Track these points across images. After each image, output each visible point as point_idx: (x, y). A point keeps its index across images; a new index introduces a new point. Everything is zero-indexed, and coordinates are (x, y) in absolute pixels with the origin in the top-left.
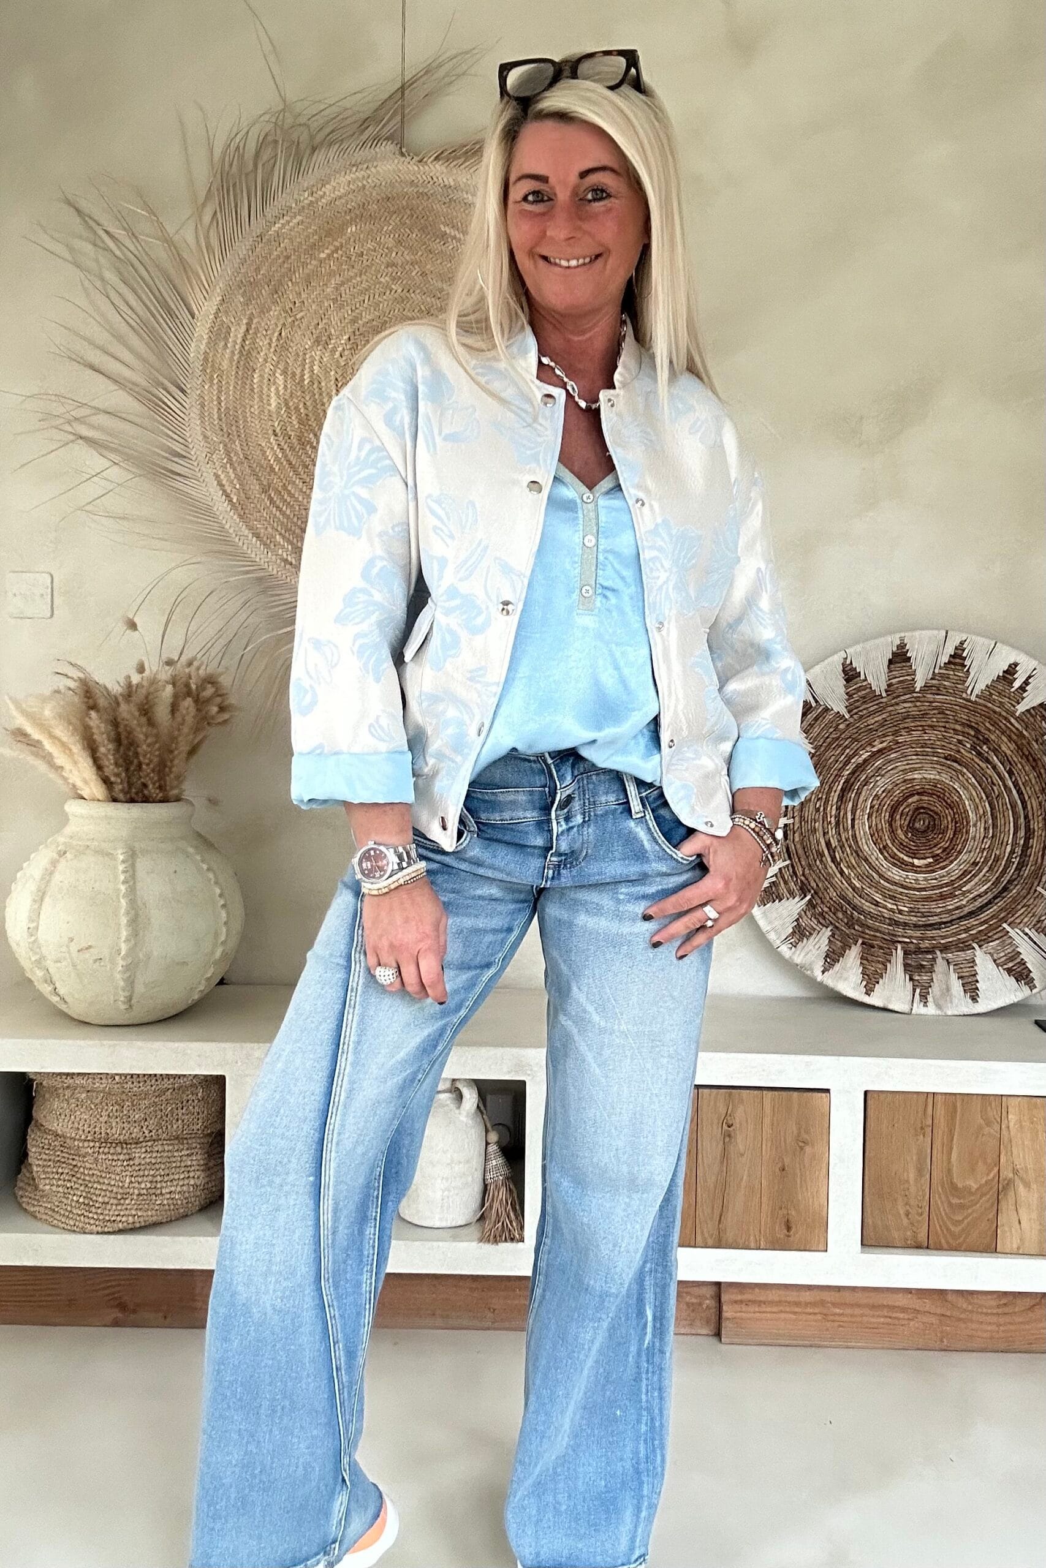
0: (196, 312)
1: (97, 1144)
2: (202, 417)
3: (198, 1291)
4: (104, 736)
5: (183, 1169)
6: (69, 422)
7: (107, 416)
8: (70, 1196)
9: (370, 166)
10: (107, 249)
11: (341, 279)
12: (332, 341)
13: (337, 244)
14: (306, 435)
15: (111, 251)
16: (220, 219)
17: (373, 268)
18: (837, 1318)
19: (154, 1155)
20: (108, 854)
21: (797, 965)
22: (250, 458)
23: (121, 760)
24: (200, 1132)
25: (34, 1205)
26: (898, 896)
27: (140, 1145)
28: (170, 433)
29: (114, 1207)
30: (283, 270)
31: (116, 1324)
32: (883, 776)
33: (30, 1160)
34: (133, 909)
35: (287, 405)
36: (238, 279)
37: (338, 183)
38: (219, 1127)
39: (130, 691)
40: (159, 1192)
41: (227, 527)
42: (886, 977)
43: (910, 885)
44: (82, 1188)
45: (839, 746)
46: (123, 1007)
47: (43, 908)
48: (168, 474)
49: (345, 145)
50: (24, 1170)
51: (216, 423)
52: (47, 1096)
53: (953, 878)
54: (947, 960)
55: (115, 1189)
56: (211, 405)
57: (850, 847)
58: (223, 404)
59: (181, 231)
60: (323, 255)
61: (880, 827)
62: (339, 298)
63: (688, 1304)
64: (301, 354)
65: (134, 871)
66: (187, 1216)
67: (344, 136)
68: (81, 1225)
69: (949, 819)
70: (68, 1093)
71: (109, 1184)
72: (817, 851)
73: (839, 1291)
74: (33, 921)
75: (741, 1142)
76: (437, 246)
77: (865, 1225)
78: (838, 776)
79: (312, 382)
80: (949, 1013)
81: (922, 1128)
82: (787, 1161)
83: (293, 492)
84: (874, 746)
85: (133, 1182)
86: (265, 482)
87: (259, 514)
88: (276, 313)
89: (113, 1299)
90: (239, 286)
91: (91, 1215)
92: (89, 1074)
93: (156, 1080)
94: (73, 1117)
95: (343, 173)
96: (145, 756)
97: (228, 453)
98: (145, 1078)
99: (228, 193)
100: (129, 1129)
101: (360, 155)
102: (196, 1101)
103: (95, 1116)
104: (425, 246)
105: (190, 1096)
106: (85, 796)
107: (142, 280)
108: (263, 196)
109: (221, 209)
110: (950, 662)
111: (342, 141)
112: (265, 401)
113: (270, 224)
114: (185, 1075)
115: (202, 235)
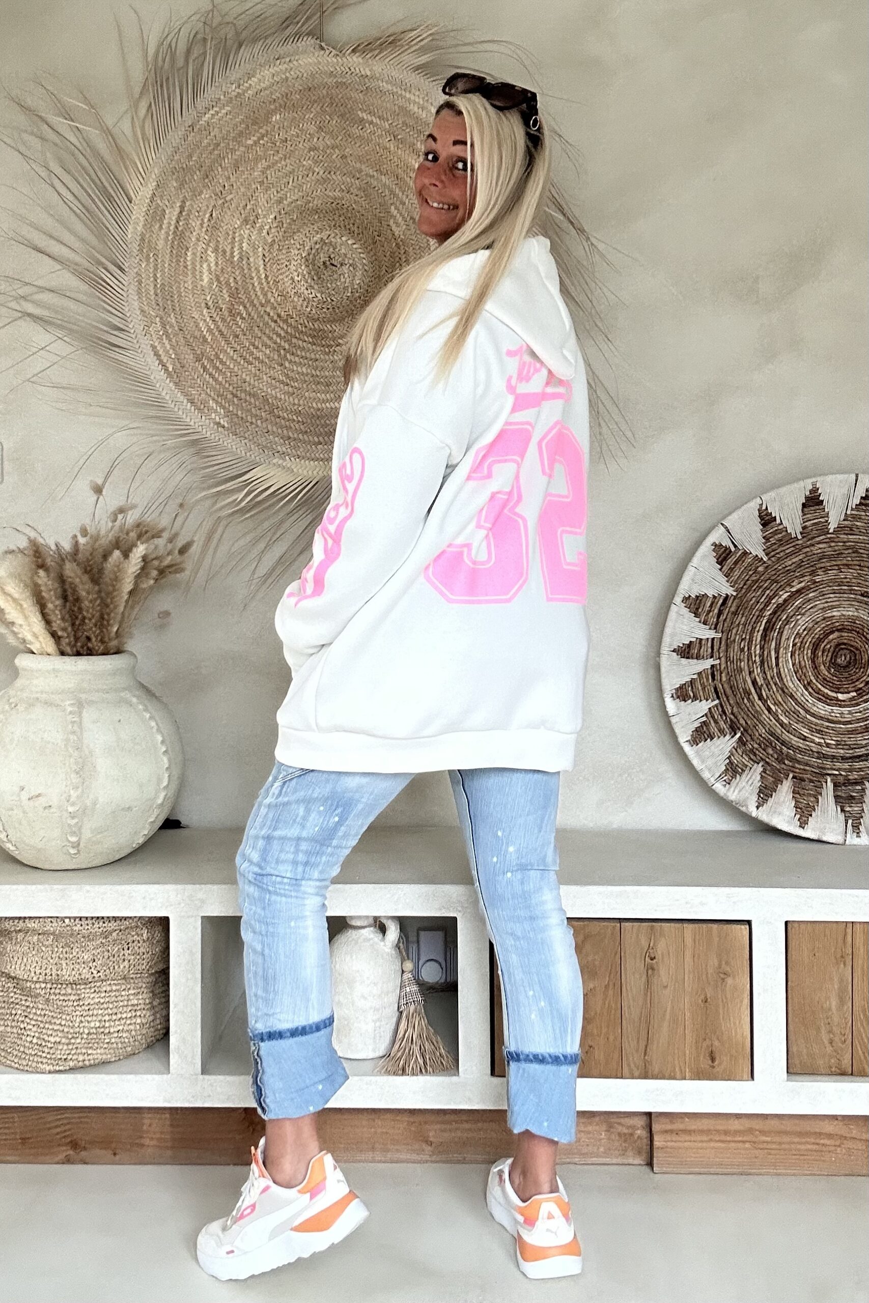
0: (134, 197)
1: (49, 986)
2: (139, 293)
3: (145, 1128)
4: (52, 593)
5: (130, 1008)
6: (16, 299)
7: (52, 294)
8: (24, 1038)
9: (293, 59)
11: (267, 164)
12: (260, 221)
13: (262, 131)
14: (236, 307)
16: (154, 112)
17: (297, 152)
18: (764, 1145)
19: (103, 995)
22: (185, 329)
23: (67, 616)
24: (145, 972)
26: (824, 729)
27: (89, 986)
28: (109, 308)
29: (65, 1046)
30: (212, 157)
31: (68, 1161)
34: (81, 757)
36: (171, 166)
37: (263, 76)
38: (161, 966)
40: (107, 1031)
41: (164, 394)
44: (35, 1029)
45: (760, 587)
46: (73, 851)
48: (110, 347)
49: (269, 41)
51: (152, 298)
56: (148, 282)
58: (158, 281)
59: (119, 123)
60: (250, 142)
62: (265, 180)
63: (620, 1135)
64: (231, 233)
65: (81, 720)
66: (134, 1054)
67: (267, 34)
68: (34, 1065)
70: (20, 936)
71: (60, 1024)
73: (767, 1119)
75: (664, 973)
76: (356, 131)
77: (790, 1053)
79: (241, 258)
81: (842, 956)
82: (709, 992)
83: (224, 360)
84: (793, 586)
85: (82, 1022)
86: (199, 352)
87: (193, 382)
88: (207, 196)
89: (64, 1137)
90: (172, 172)
91: (44, 1055)
92: (40, 918)
93: (104, 923)
94: (25, 960)
95: (267, 67)
96: (88, 611)
97: (164, 325)
98: (94, 921)
99: (162, 86)
100: (79, 970)
101: (281, 50)
102: (141, 942)
103: (47, 958)
104: (344, 131)
105: (136, 937)
106: (35, 652)
107: (83, 168)
108: (194, 88)
109: (155, 103)
110: (861, 504)
111: (266, 38)
112: (198, 277)
113: (200, 115)
114: (130, 918)
115: (138, 127)
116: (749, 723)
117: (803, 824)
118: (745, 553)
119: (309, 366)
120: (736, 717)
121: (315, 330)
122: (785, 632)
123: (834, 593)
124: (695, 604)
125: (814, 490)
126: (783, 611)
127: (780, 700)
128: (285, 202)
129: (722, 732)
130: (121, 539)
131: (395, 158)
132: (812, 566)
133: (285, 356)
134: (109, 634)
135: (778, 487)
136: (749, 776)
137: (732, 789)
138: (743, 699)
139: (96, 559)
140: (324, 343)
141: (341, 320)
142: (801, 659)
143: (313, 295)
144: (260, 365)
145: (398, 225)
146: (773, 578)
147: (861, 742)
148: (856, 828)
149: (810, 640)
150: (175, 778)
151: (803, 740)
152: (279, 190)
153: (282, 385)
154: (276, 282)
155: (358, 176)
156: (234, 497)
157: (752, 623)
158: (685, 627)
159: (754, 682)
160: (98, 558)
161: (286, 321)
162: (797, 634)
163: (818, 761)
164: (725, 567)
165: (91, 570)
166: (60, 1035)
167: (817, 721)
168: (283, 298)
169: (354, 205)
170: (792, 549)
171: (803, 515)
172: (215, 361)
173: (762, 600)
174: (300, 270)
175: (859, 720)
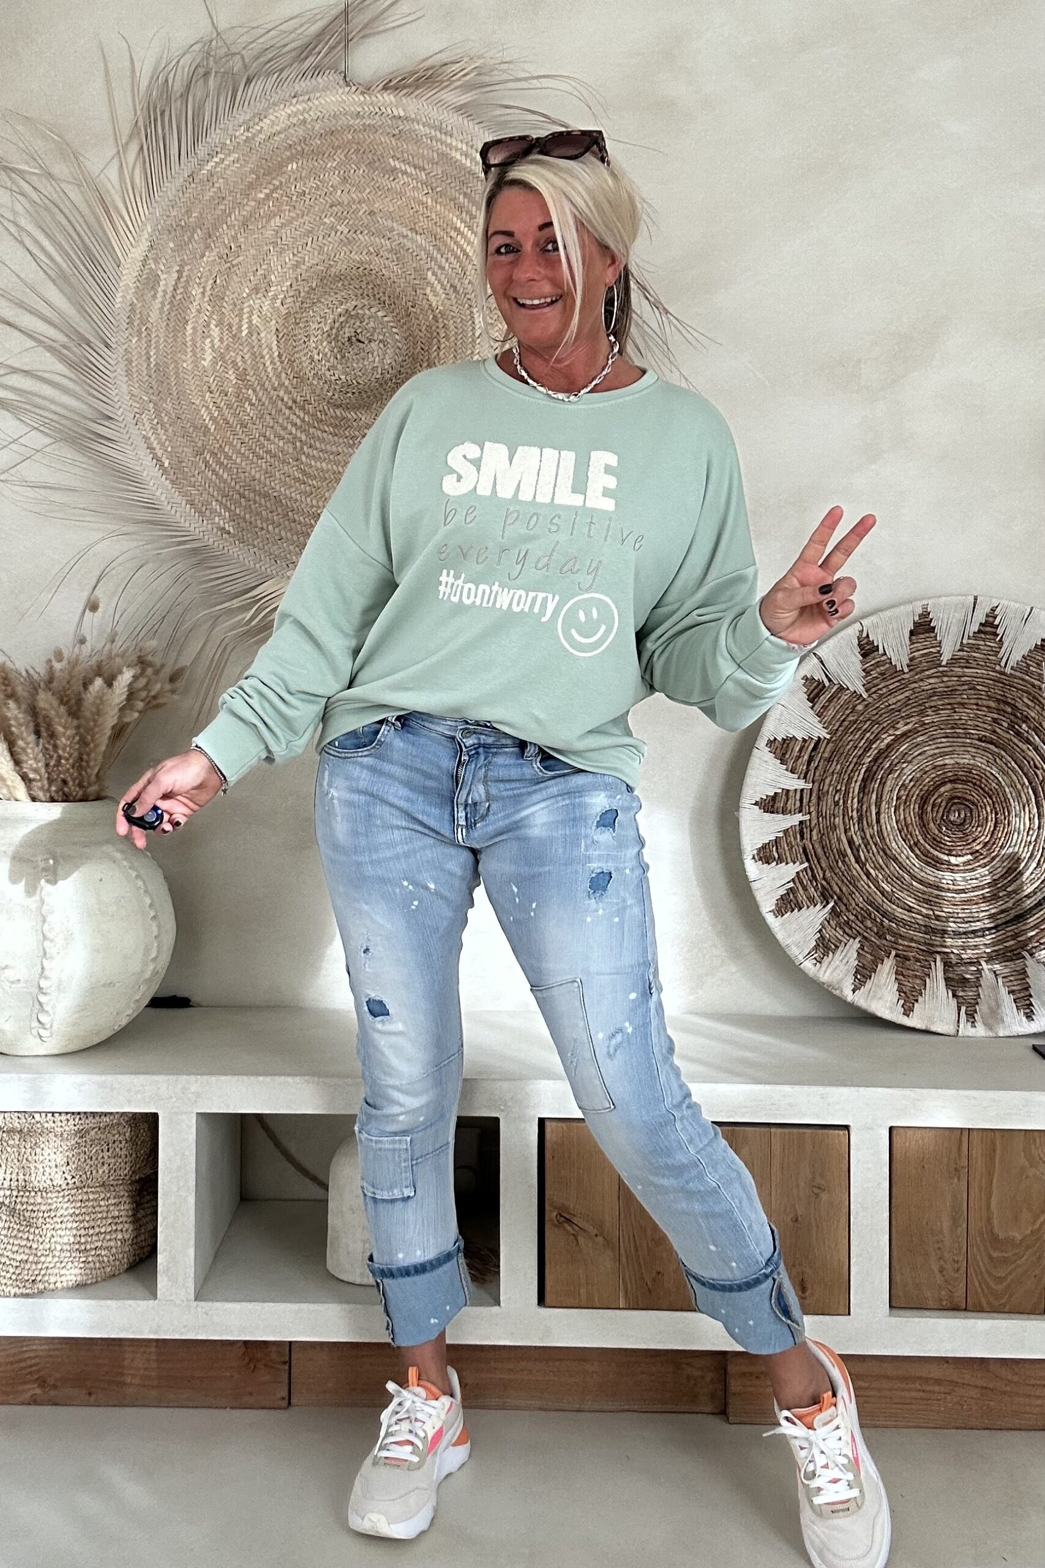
0: (122, 260)
1: (15, 1193)
2: (128, 373)
3: (126, 1363)
4: (23, 728)
5: (109, 1221)
7: (24, 375)
9: (312, 96)
11: (282, 220)
12: (272, 289)
13: (277, 183)
14: (244, 391)
16: (146, 155)
17: (317, 209)
19: (79, 1204)
22: (183, 417)
23: (41, 755)
24: (127, 1178)
27: (62, 1194)
28: (95, 393)
29: (34, 1265)
30: (217, 212)
31: (34, 1401)
35: (222, 358)
36: (169, 222)
37: (277, 117)
38: (149, 1171)
40: (83, 1247)
41: (158, 494)
45: (858, 730)
46: (43, 1032)
48: (92, 436)
49: (284, 74)
51: (145, 380)
56: (139, 360)
58: (152, 360)
59: (105, 171)
60: (262, 196)
62: (279, 240)
63: (689, 1378)
64: (238, 303)
66: (114, 1275)
67: (281, 67)
71: (28, 1239)
76: (385, 182)
77: (893, 1283)
79: (250, 334)
81: (956, 1169)
82: (800, 1210)
83: (230, 454)
84: (899, 729)
85: (53, 1236)
86: (200, 444)
87: (192, 479)
88: (210, 259)
89: (30, 1373)
90: (169, 231)
91: (9, 1275)
93: (80, 1119)
95: (282, 106)
96: (64, 750)
97: (158, 412)
98: (68, 1117)
99: (156, 129)
100: (50, 1174)
101: (301, 86)
102: (124, 1142)
104: (372, 184)
105: (117, 1136)
106: (1, 795)
108: (194, 132)
109: (148, 147)
110: (980, 631)
111: (282, 70)
112: (198, 356)
113: (201, 163)
114: (111, 1113)
115: (127, 176)
116: (844, 889)
117: (908, 1011)
118: (841, 689)
119: (330, 461)
120: (828, 883)
121: (337, 417)
122: (888, 783)
123: (947, 737)
124: (782, 749)
125: (925, 614)
126: (885, 758)
127: (882, 863)
128: (303, 267)
129: (812, 901)
130: (104, 663)
131: (434, 216)
132: (920, 705)
133: (302, 448)
134: (89, 776)
135: (881, 610)
136: (844, 954)
137: (824, 969)
138: (837, 862)
139: (75, 688)
140: (347, 434)
141: (367, 407)
142: (907, 815)
143: (337, 375)
144: (272, 461)
145: (436, 295)
146: (873, 718)
147: (976, 915)
148: (971, 1016)
149: (917, 792)
150: (165, 948)
151: (909, 911)
152: (296, 252)
153: (297, 484)
154: (291, 362)
155: (389, 236)
156: (240, 617)
157: (849, 772)
158: (769, 776)
159: (851, 842)
160: (77, 686)
161: (303, 408)
162: (903, 785)
163: (928, 937)
164: (816, 706)
165: (67, 702)
166: (27, 1251)
167: (925, 889)
168: (299, 380)
169: (383, 270)
170: (898, 684)
171: (914, 643)
172: (219, 456)
173: (861, 744)
174: (320, 347)
175: (975, 889)
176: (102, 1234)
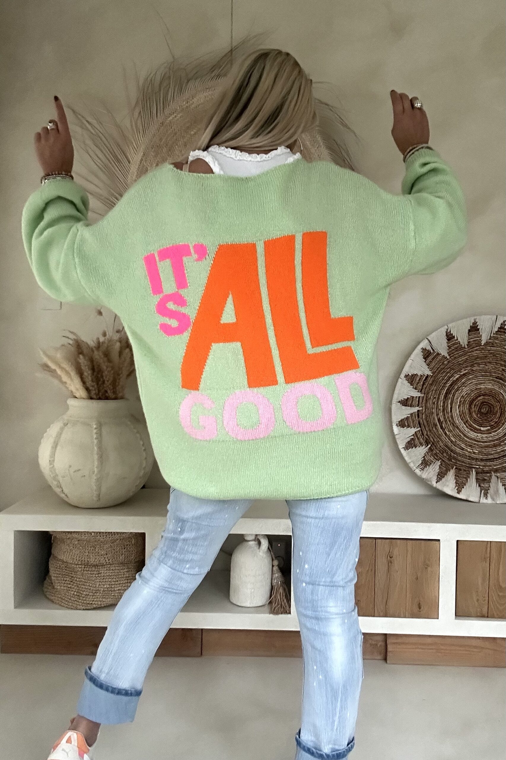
0: (131, 160)
1: (83, 566)
4: (87, 367)
8: (70, 592)
10: (87, 129)
13: (199, 128)
15: (90, 131)
16: (142, 114)
18: (443, 651)
19: (111, 571)
20: (88, 425)
21: (424, 479)
23: (94, 380)
24: (133, 560)
25: (53, 596)
26: (473, 445)
27: (104, 567)
29: (91, 597)
30: (173, 140)
32: (466, 387)
33: (50, 574)
34: (100, 451)
36: (151, 144)
37: (200, 97)
38: (142, 558)
39: (99, 345)
40: (113, 589)
42: (468, 485)
43: (479, 440)
44: (76, 588)
45: (444, 372)
46: (95, 499)
47: (57, 451)
49: (203, 79)
50: (47, 579)
52: (59, 543)
53: (500, 437)
54: (497, 477)
55: (92, 589)
57: (450, 421)
59: (123, 121)
60: (192, 133)
61: (464, 411)
63: (371, 645)
65: (101, 433)
67: (202, 75)
68: (75, 606)
69: (498, 407)
70: (69, 541)
71: (89, 586)
72: (434, 424)
73: (444, 638)
74: (52, 458)
75: (397, 565)
77: (456, 606)
78: (444, 387)
80: (498, 502)
81: (485, 558)
82: (419, 575)
84: (461, 372)
85: (100, 585)
89: (90, 642)
90: (152, 147)
91: (80, 601)
92: (79, 532)
93: (112, 535)
94: (71, 553)
95: (203, 92)
96: (106, 377)
98: (107, 534)
99: (146, 102)
100: (99, 559)
101: (211, 84)
102: (131, 545)
103: (82, 552)
105: (128, 542)
106: (77, 397)
107: (105, 145)
108: (163, 104)
109: (143, 111)
111: (202, 77)
113: (166, 118)
114: (126, 533)
115: (134, 123)
117: (459, 492)
118: (438, 354)
120: (428, 437)
122: (456, 395)
124: (411, 379)
125: (475, 323)
126: (455, 384)
129: (421, 444)
132: (472, 362)
134: (118, 389)
135: (457, 321)
136: (433, 467)
137: (424, 473)
138: (433, 428)
146: (451, 367)
149: (468, 399)
159: (439, 420)
162: (462, 396)
164: (427, 361)
166: (88, 590)
170: (462, 353)
176: (121, 584)
